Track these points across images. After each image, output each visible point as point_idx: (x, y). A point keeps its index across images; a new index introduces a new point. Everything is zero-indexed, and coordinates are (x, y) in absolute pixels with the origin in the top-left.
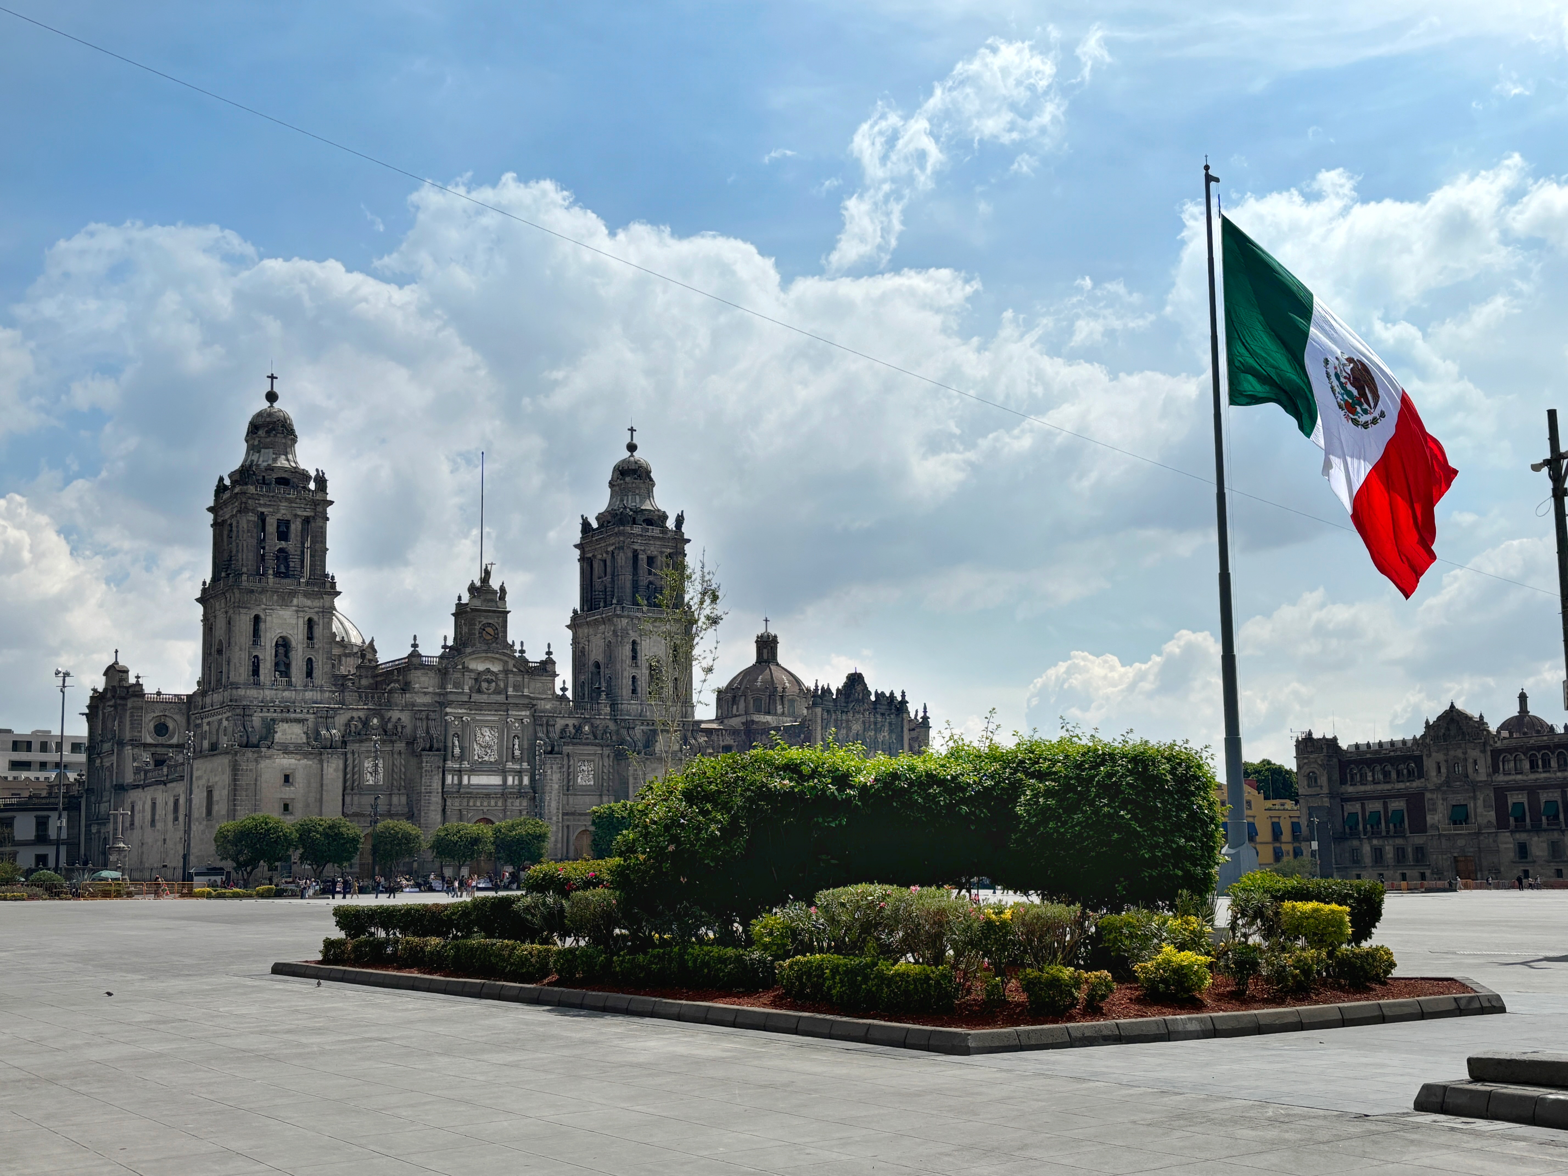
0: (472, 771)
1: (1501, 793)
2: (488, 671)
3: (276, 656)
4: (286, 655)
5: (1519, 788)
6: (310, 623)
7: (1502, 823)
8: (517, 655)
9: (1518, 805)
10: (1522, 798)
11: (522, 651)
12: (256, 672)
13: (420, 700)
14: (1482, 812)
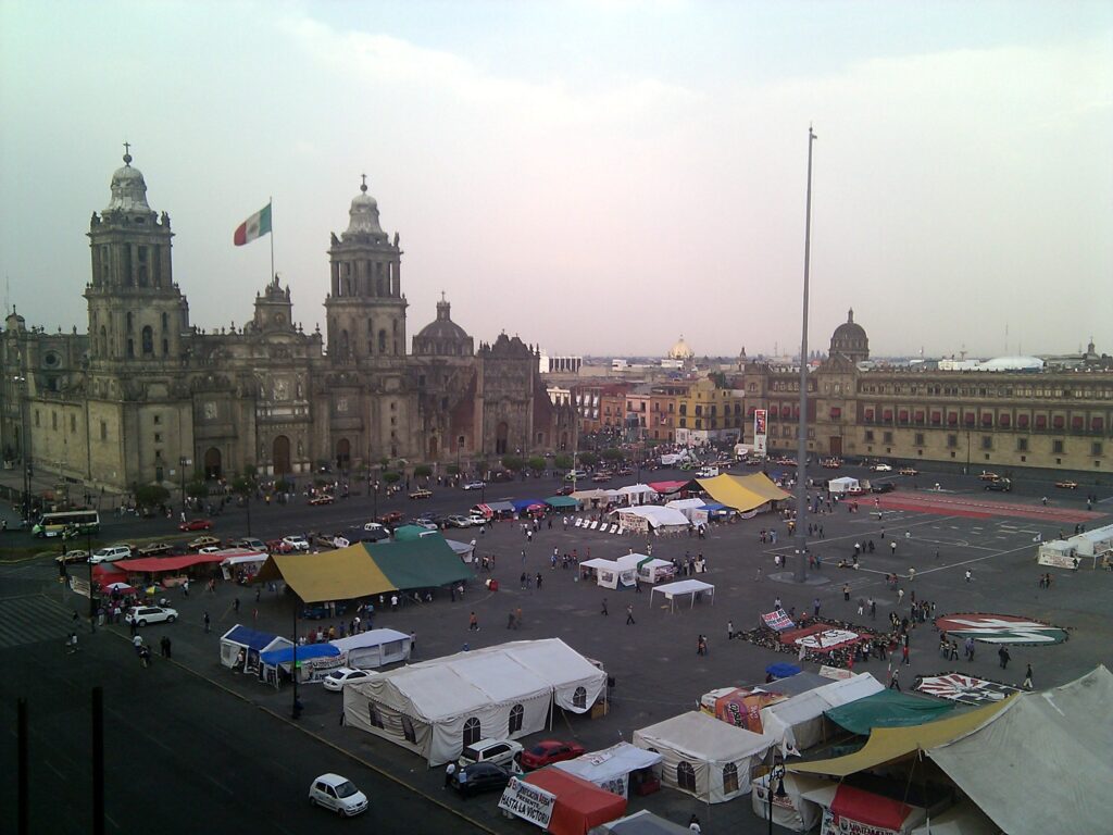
0: (273, 408)
1: (861, 403)
2: (281, 344)
3: (144, 337)
4: (150, 337)
5: (871, 401)
6: (165, 317)
7: (859, 422)
8: (298, 331)
9: (870, 411)
10: (872, 407)
11: (301, 329)
12: (131, 350)
13: (238, 363)
14: (849, 413)
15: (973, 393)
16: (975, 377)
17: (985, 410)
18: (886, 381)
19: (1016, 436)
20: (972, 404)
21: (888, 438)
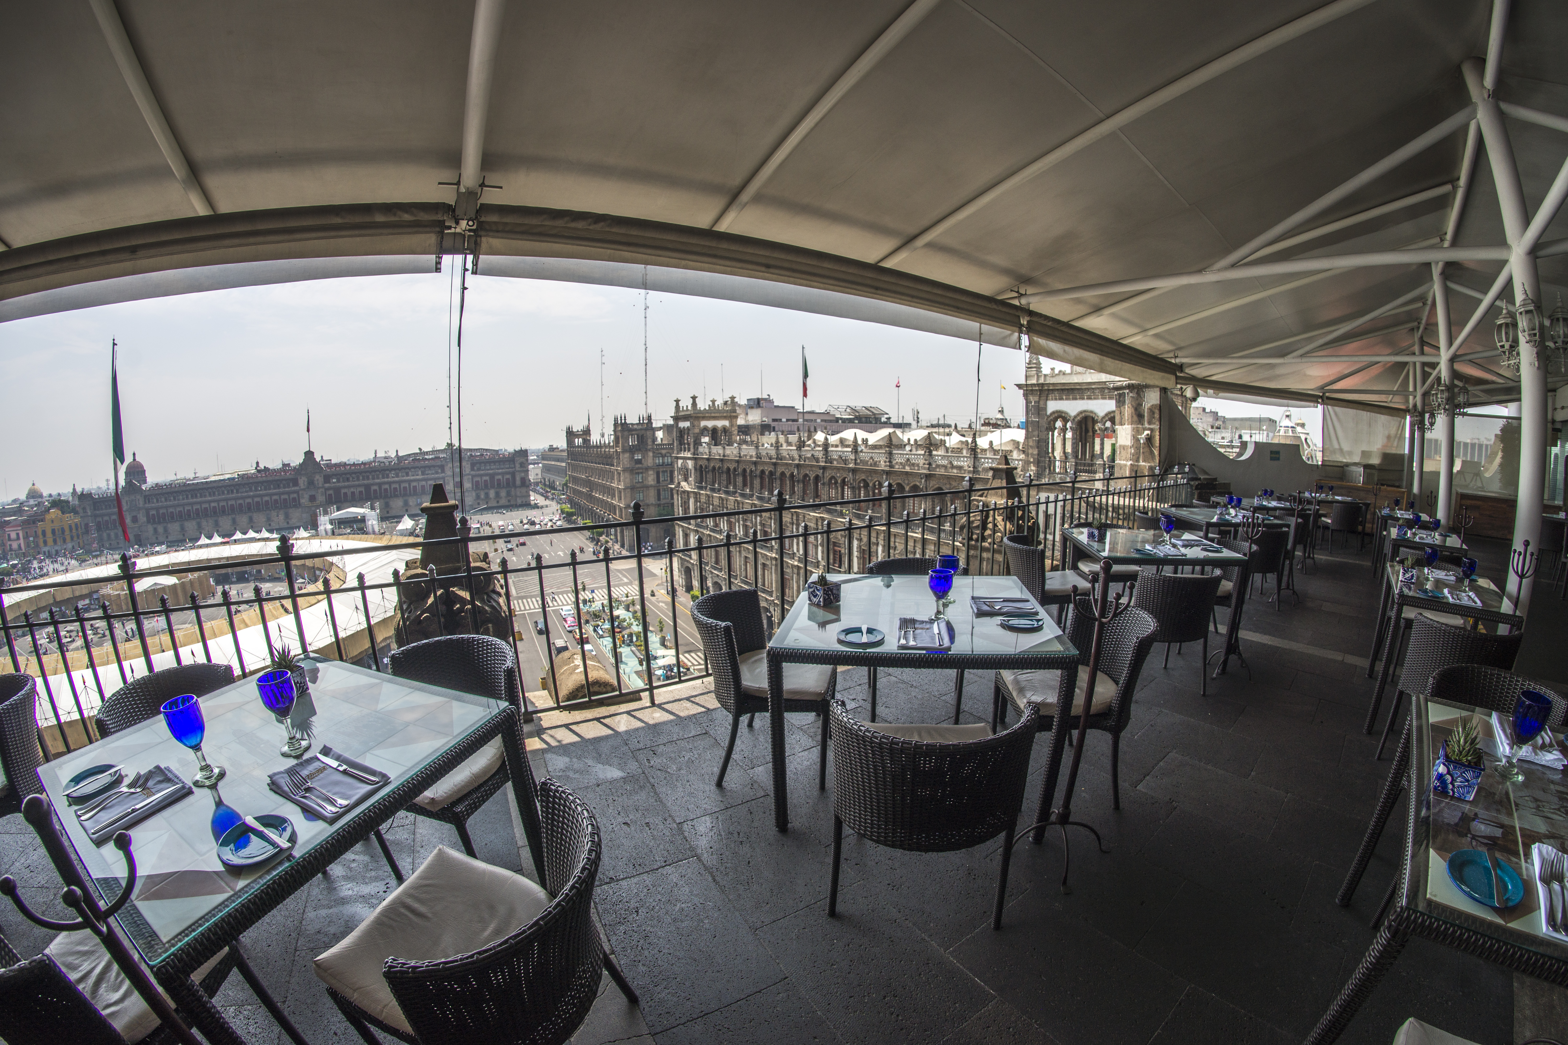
5: (152, 509)
7: (148, 522)
9: (153, 515)
10: (154, 512)
14: (142, 518)
15: (205, 496)
16: (205, 486)
17: (213, 504)
18: (159, 494)
19: (230, 517)
20: (205, 502)
21: (166, 530)
